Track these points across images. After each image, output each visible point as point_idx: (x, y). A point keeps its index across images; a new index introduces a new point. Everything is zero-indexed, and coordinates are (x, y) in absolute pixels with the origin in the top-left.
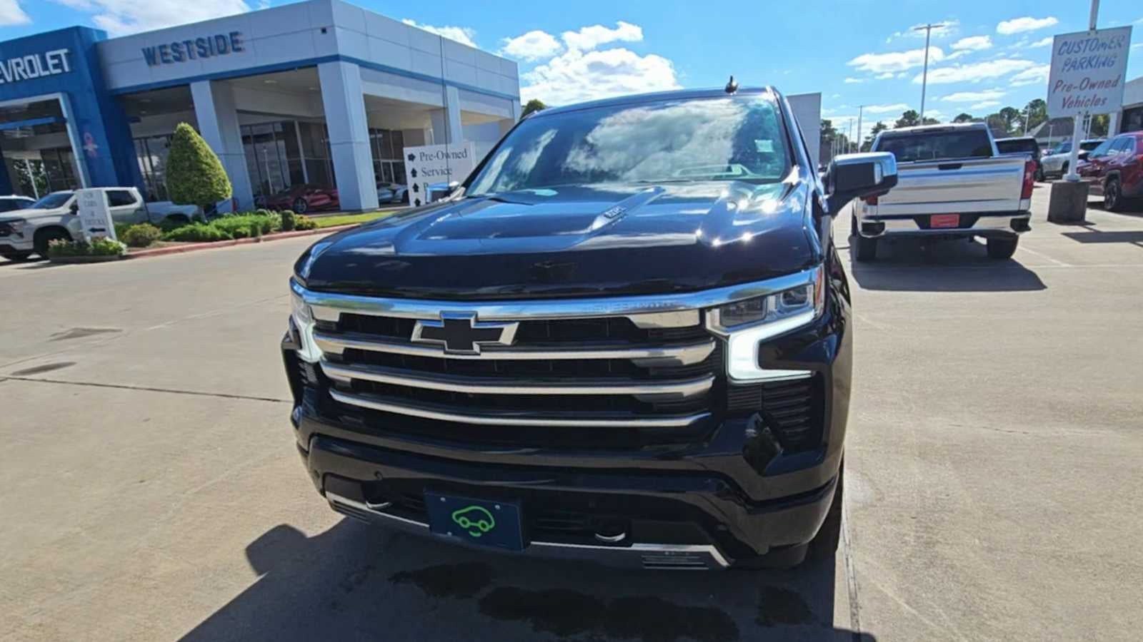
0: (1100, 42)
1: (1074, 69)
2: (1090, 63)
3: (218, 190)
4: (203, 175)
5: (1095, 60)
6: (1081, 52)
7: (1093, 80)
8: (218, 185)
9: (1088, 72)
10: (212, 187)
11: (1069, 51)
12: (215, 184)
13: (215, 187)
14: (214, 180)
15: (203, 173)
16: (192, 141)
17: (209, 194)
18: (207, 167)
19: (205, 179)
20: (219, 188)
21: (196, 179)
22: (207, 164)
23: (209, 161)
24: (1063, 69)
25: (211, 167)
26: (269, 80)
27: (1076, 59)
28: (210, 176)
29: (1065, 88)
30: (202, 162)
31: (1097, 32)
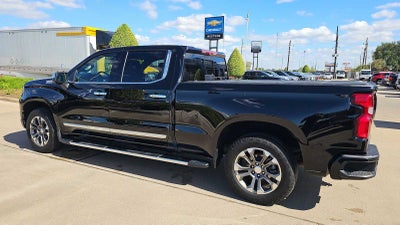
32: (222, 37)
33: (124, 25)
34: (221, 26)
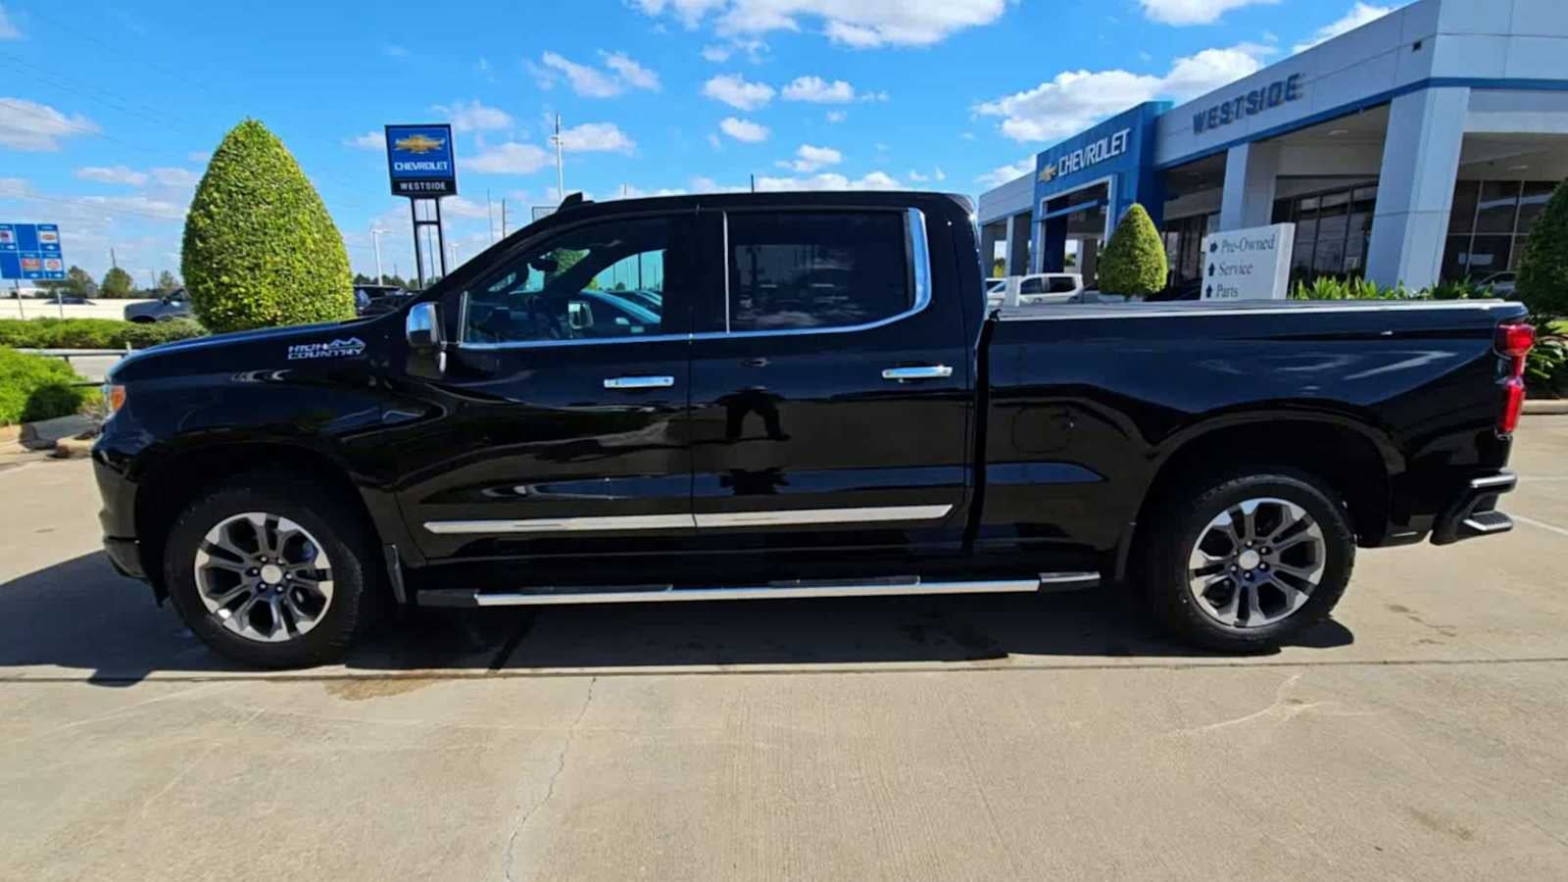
3: (1144, 280)
4: (1132, 263)
8: (1146, 274)
10: (1139, 276)
12: (1143, 273)
13: (1142, 275)
14: (1144, 268)
15: (1133, 261)
16: (1136, 224)
17: (1132, 284)
18: (1141, 253)
19: (1133, 268)
20: (1146, 277)
21: (1123, 266)
22: (1142, 250)
23: (1147, 246)
25: (1146, 254)
26: (1336, 129)
28: (1140, 263)
30: (1137, 248)
32: (451, 189)
33: (252, 128)
34: (445, 154)
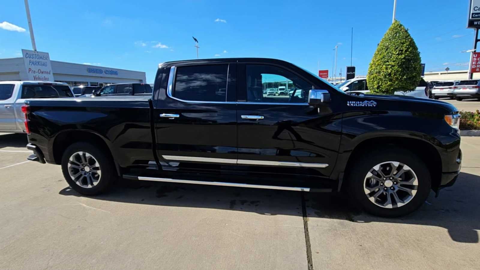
0: (40, 56)
1: (34, 65)
2: (38, 63)
5: (40, 63)
6: (34, 58)
7: (42, 70)
9: (39, 67)
11: (30, 57)
24: (29, 64)
27: (33, 61)
29: (33, 72)
31: (38, 52)
